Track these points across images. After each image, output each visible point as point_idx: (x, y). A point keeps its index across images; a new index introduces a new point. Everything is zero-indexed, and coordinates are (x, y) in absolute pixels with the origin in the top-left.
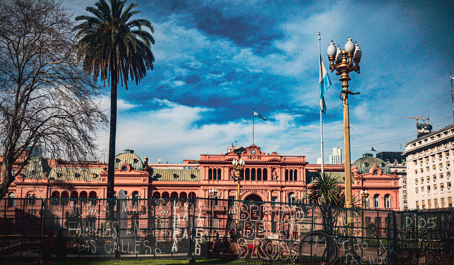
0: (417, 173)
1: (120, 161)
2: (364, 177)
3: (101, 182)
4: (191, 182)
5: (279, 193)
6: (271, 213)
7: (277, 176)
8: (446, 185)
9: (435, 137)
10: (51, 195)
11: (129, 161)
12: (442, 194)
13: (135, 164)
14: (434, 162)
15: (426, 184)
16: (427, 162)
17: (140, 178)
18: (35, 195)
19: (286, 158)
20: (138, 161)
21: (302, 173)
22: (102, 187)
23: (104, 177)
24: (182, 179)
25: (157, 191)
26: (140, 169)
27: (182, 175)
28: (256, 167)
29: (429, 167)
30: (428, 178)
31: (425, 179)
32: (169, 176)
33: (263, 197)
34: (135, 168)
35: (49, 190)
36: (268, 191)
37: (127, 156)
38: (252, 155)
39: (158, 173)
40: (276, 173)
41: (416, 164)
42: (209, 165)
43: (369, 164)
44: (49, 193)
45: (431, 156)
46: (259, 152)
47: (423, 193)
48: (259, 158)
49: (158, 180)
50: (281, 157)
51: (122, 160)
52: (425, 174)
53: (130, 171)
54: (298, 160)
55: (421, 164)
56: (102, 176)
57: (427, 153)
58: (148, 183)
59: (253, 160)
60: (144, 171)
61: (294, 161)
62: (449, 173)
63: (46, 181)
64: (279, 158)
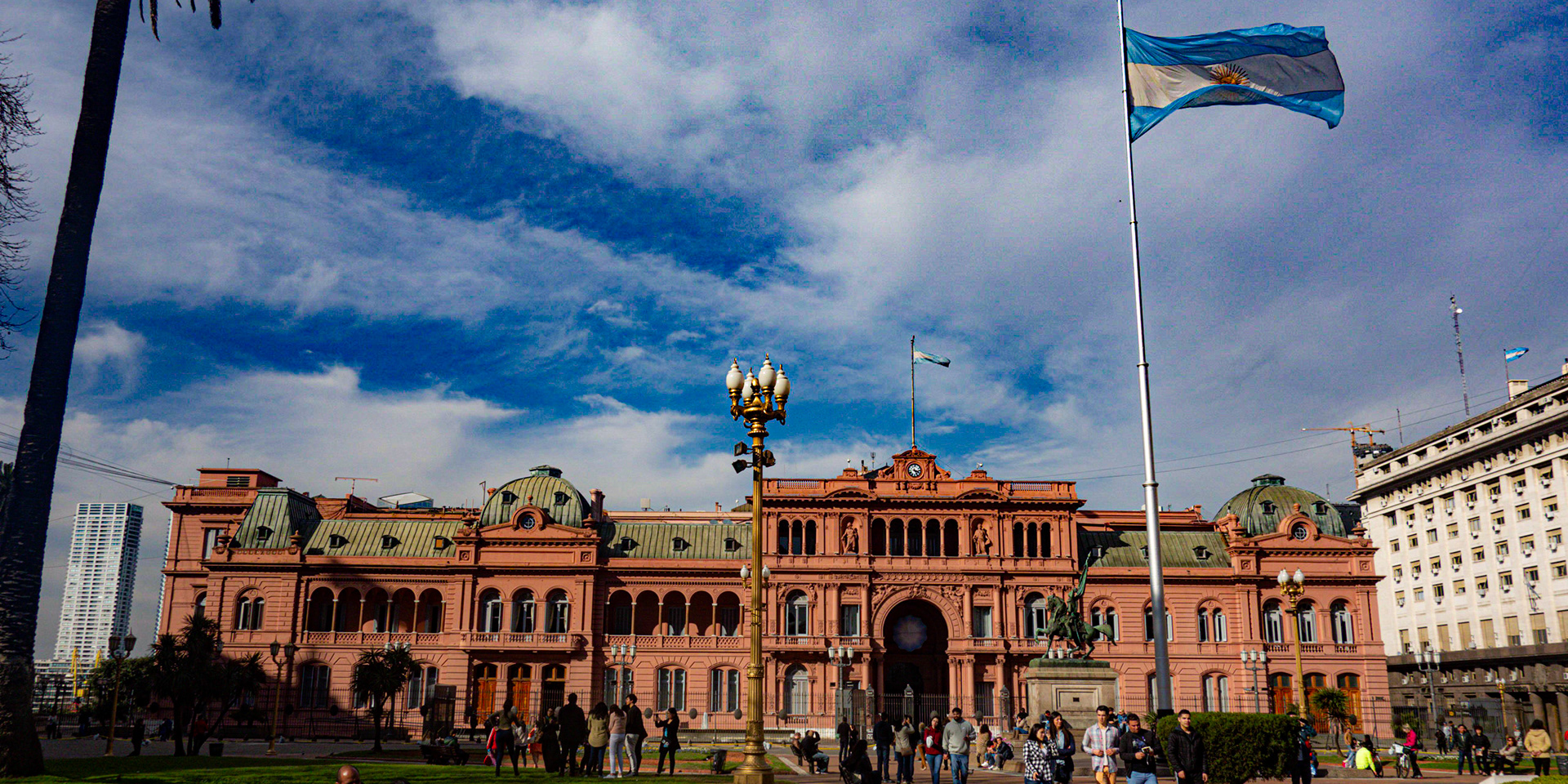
0: (1397, 547)
1: (515, 498)
2: (1262, 545)
3: (455, 562)
4: (724, 563)
5: (996, 594)
6: (972, 657)
7: (988, 542)
8: (1494, 581)
9: (1451, 443)
10: (309, 600)
11: (541, 499)
12: (1485, 609)
13: (559, 508)
14: (1450, 514)
15: (1428, 580)
16: (1429, 517)
17: (571, 550)
18: (261, 599)
19: (1015, 486)
20: (567, 498)
21: (1065, 534)
22: (458, 577)
23: (464, 548)
24: (698, 553)
25: (623, 588)
26: (574, 524)
27: (699, 540)
28: (924, 517)
29: (1435, 530)
30: (1436, 561)
31: (1426, 565)
32: (659, 544)
33: (947, 607)
34: (557, 519)
35: (303, 585)
36: (962, 589)
37: (537, 486)
38: (909, 479)
39: (629, 535)
40: (985, 534)
41: (1395, 523)
42: (780, 509)
43: (1274, 507)
44: (302, 595)
45: (1440, 497)
46: (931, 469)
47: (1420, 607)
48: (932, 487)
49: (626, 556)
50: (1001, 484)
51: (521, 496)
52: (1425, 551)
53: (543, 528)
54: (1052, 494)
55: (1410, 522)
56: (460, 543)
57: (1427, 490)
58: (594, 564)
59: (913, 494)
60: (584, 527)
61: (1039, 497)
62: (1502, 546)
63: (296, 559)
64: (994, 488)
